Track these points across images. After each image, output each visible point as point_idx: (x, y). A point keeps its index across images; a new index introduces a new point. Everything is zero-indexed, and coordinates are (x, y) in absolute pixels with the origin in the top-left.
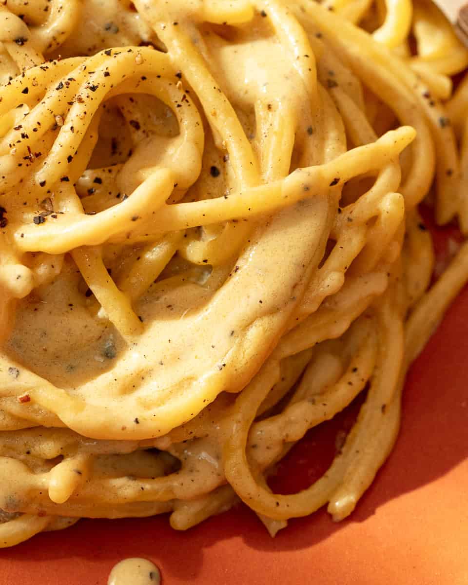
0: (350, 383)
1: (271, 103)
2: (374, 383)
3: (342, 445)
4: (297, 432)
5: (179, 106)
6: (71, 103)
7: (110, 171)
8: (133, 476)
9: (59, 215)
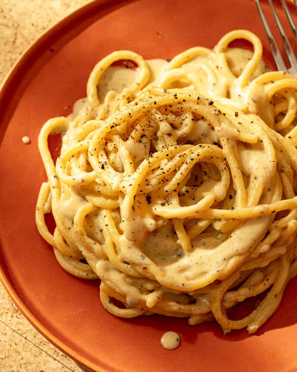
0: (265, 285)
1: (257, 177)
2: (275, 285)
3: (257, 306)
4: (241, 299)
5: (223, 171)
6: (183, 163)
7: (192, 189)
8: (178, 302)
9: (170, 204)
